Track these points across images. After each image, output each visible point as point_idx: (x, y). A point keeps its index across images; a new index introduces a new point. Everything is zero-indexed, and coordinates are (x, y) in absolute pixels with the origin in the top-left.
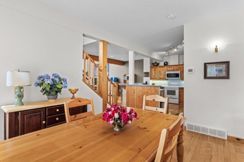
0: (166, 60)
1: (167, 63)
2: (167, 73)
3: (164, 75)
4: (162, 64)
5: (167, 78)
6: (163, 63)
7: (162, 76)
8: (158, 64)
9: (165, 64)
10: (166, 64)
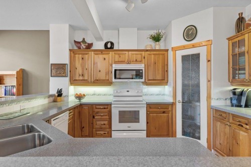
0: (108, 36)
1: (112, 44)
2: (115, 67)
3: (108, 73)
4: (99, 45)
5: (114, 80)
6: (103, 43)
7: (102, 76)
8: (90, 46)
9: (106, 45)
10: (109, 46)
